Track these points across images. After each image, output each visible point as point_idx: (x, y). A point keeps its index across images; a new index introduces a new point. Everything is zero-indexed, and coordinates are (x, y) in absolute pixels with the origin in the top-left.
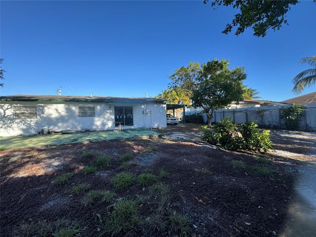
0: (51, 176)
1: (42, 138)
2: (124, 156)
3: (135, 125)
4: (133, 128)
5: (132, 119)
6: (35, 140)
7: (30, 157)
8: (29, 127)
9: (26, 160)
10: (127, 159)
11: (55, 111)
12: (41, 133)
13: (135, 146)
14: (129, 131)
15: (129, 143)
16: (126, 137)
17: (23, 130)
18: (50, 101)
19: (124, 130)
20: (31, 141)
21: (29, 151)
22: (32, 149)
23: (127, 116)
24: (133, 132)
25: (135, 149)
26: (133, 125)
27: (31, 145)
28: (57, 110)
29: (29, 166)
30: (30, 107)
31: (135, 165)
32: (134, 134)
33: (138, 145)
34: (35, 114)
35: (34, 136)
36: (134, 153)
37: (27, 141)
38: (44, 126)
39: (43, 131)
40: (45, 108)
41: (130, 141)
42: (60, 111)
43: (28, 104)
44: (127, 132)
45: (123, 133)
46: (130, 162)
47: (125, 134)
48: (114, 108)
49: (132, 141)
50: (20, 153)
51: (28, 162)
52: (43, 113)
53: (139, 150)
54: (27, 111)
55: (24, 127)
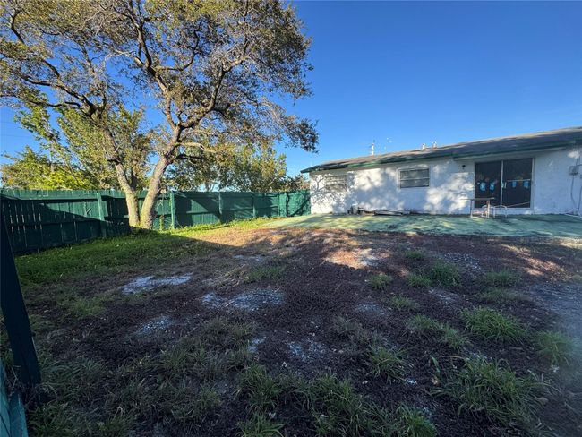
0: (363, 272)
1: (352, 219)
2: (494, 275)
3: (535, 208)
4: (527, 212)
5: (529, 190)
6: (344, 220)
7: (341, 242)
8: (339, 204)
9: (337, 244)
10: (504, 284)
11: (367, 181)
12: (350, 212)
13: (532, 260)
14: (515, 220)
15: (514, 248)
16: (505, 234)
17: (333, 206)
18: (362, 165)
19: (498, 218)
20: (340, 221)
21: (340, 234)
22: (342, 232)
23: (510, 185)
24: (529, 224)
25: (531, 267)
26: (528, 206)
27: (341, 227)
28: (369, 179)
29: (340, 252)
30: (340, 177)
31: (532, 305)
32: (530, 228)
33: (544, 259)
34: (343, 186)
35: (343, 215)
36: (529, 276)
37: (337, 221)
38: (353, 202)
39: (352, 208)
40: (356, 176)
41: (515, 245)
42: (373, 180)
43: (338, 172)
44: (510, 224)
45: (496, 223)
46: (514, 294)
47: (501, 226)
48: (472, 168)
49: (523, 245)
50: (332, 235)
51: (340, 247)
52: (353, 183)
53: (545, 272)
54: (337, 182)
55: (335, 203)
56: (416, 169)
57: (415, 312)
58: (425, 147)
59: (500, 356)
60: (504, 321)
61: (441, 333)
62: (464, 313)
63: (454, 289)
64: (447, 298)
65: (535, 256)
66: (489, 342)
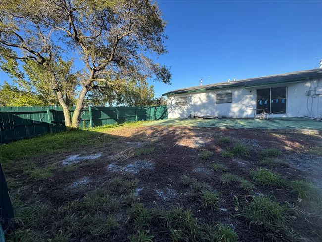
0: (197, 150)
1: (190, 121)
2: (267, 150)
3: (289, 113)
4: (284, 116)
5: (285, 103)
6: (186, 121)
7: (185, 133)
8: (183, 112)
9: (183, 135)
10: (272, 155)
11: (199, 100)
12: (190, 117)
13: (287, 142)
14: (278, 120)
15: (277, 136)
16: (273, 128)
17: (180, 114)
18: (196, 91)
19: (269, 119)
20: (184, 122)
21: (184, 129)
22: (185, 128)
23: (275, 101)
24: (285, 122)
25: (287, 146)
26: (285, 112)
27: (185, 125)
28: (200, 98)
29: (185, 139)
30: (184, 98)
31: (287, 166)
32: (286, 125)
33: (293, 141)
34: (186, 103)
35: (186, 119)
36: (286, 150)
37: (182, 122)
38: (191, 112)
39: (191, 115)
40: (192, 97)
41: (278, 134)
42: (202, 99)
43: (183, 95)
44: (275, 122)
45: (268, 122)
46: (278, 160)
47: (271, 124)
48: (255, 92)
49: (282, 134)
50: (180, 130)
51: (184, 137)
52: (191, 101)
53: (294, 148)
54: (182, 100)
55: (181, 112)
56: (225, 93)
57: (225, 172)
58: (230, 81)
59: (271, 194)
60: (273, 175)
61: (240, 183)
62: (252, 171)
63: (246, 159)
64: (242, 163)
65: (289, 140)
66: (265, 187)
